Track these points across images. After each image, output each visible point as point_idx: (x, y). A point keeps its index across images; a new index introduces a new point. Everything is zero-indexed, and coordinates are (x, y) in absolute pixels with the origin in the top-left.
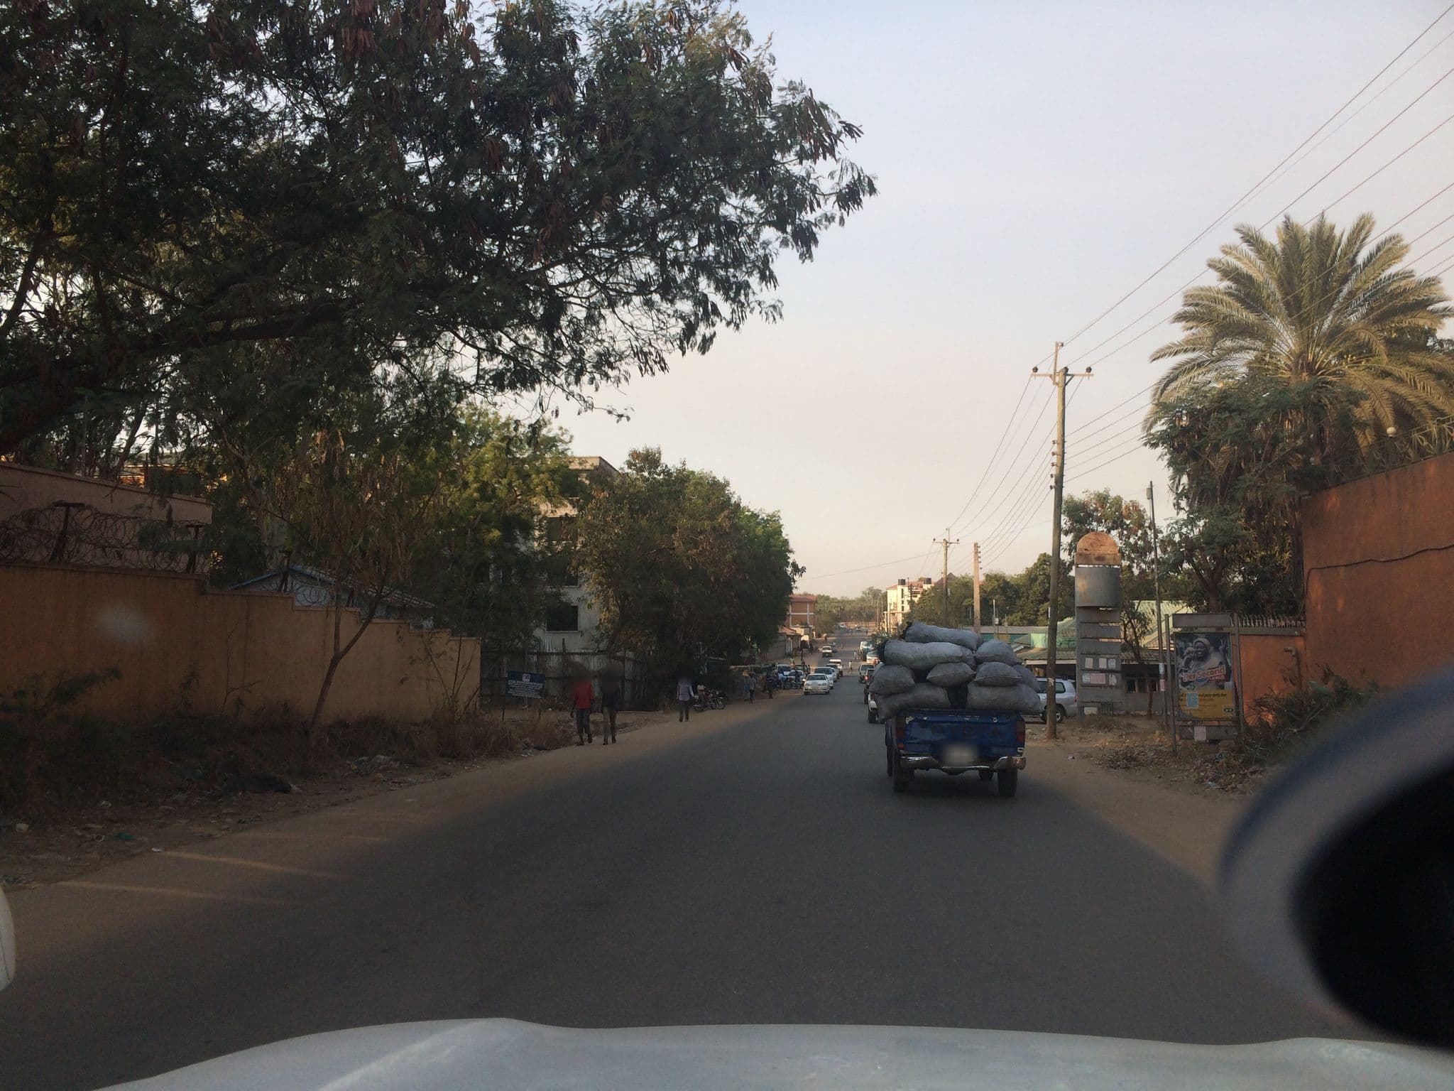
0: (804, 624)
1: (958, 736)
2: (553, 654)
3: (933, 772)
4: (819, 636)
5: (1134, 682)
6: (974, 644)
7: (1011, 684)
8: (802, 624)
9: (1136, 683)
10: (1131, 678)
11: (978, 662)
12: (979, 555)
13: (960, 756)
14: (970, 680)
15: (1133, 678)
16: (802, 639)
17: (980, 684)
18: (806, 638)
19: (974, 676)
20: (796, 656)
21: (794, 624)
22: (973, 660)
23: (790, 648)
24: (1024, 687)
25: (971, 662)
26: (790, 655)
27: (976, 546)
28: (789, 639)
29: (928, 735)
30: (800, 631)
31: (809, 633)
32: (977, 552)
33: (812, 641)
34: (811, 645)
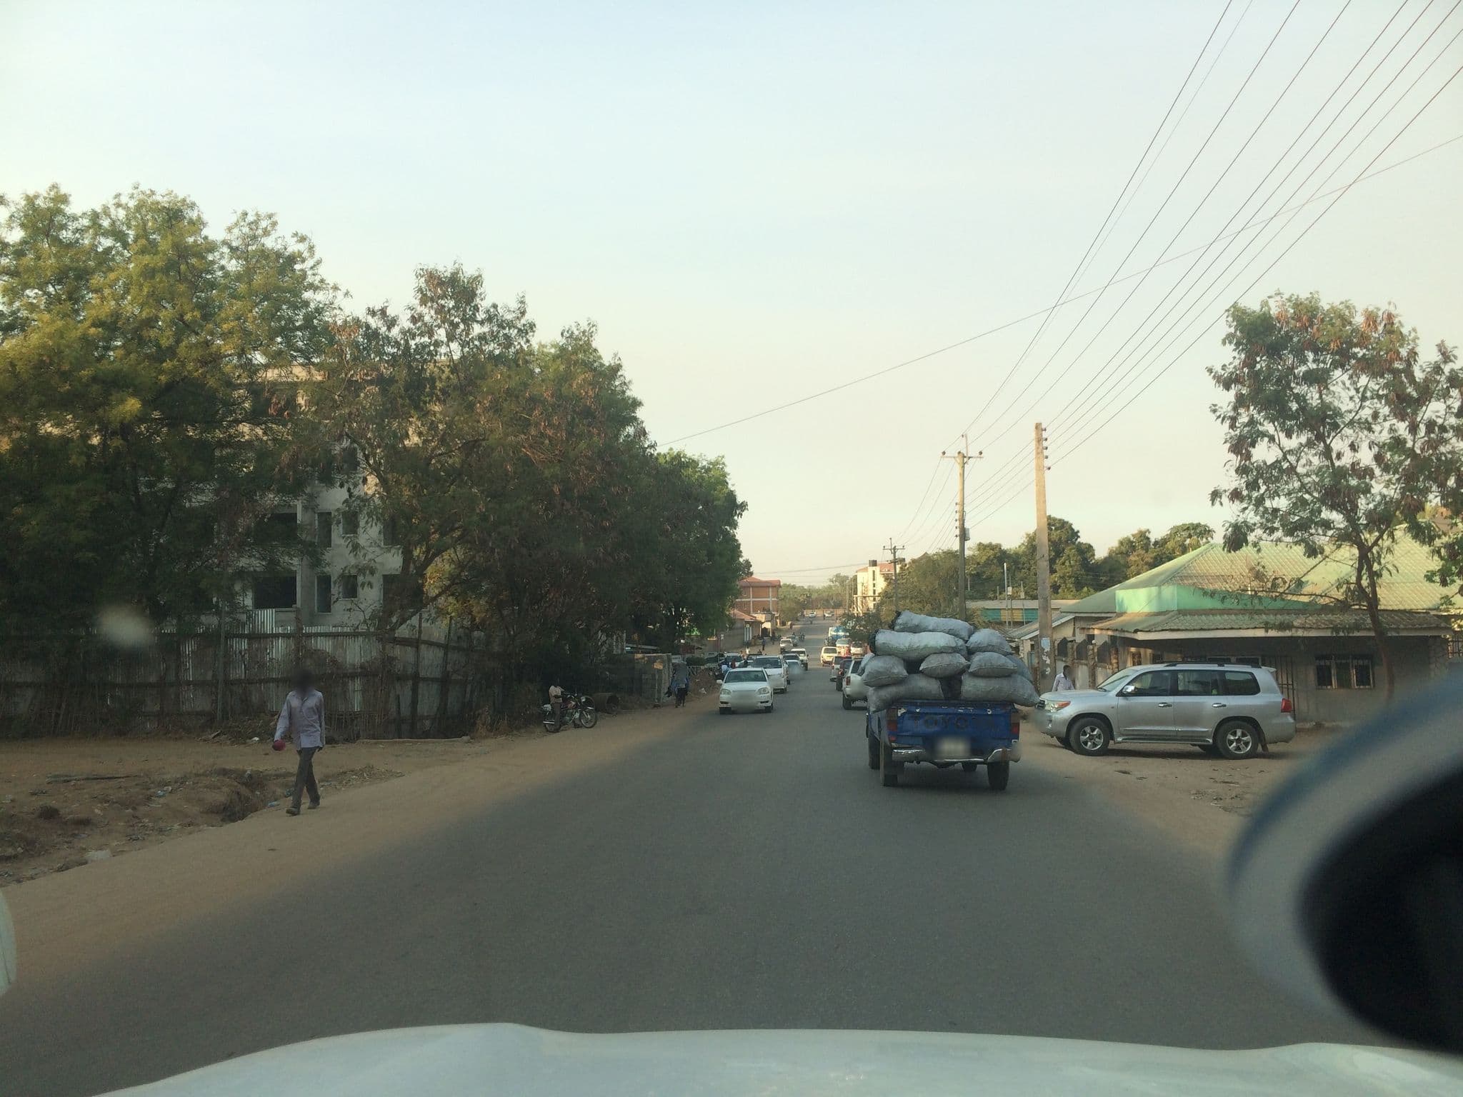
0: (766, 610)
1: (952, 728)
2: (277, 636)
3: (924, 764)
4: (783, 624)
5: (1329, 668)
6: (964, 634)
7: (1005, 674)
8: (764, 610)
9: (1333, 671)
10: (1322, 663)
11: (970, 653)
12: (1045, 444)
13: (954, 749)
14: (964, 670)
15: (1328, 663)
16: (763, 626)
17: (975, 675)
18: (768, 625)
19: (968, 667)
20: (755, 645)
21: (755, 611)
22: (965, 649)
23: (749, 636)
24: (1019, 678)
25: (965, 652)
26: (748, 645)
27: (1039, 428)
28: (748, 626)
29: (920, 727)
30: (761, 617)
31: (772, 619)
32: (1040, 440)
33: (775, 630)
34: (773, 633)
